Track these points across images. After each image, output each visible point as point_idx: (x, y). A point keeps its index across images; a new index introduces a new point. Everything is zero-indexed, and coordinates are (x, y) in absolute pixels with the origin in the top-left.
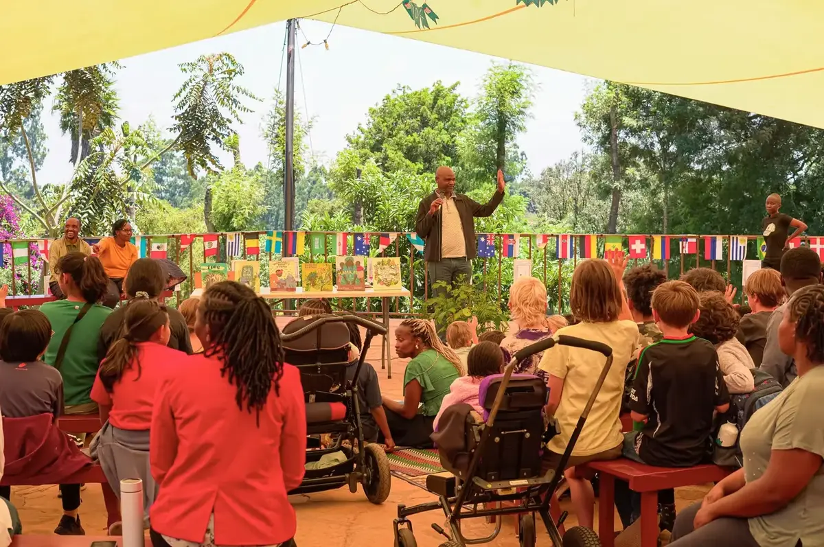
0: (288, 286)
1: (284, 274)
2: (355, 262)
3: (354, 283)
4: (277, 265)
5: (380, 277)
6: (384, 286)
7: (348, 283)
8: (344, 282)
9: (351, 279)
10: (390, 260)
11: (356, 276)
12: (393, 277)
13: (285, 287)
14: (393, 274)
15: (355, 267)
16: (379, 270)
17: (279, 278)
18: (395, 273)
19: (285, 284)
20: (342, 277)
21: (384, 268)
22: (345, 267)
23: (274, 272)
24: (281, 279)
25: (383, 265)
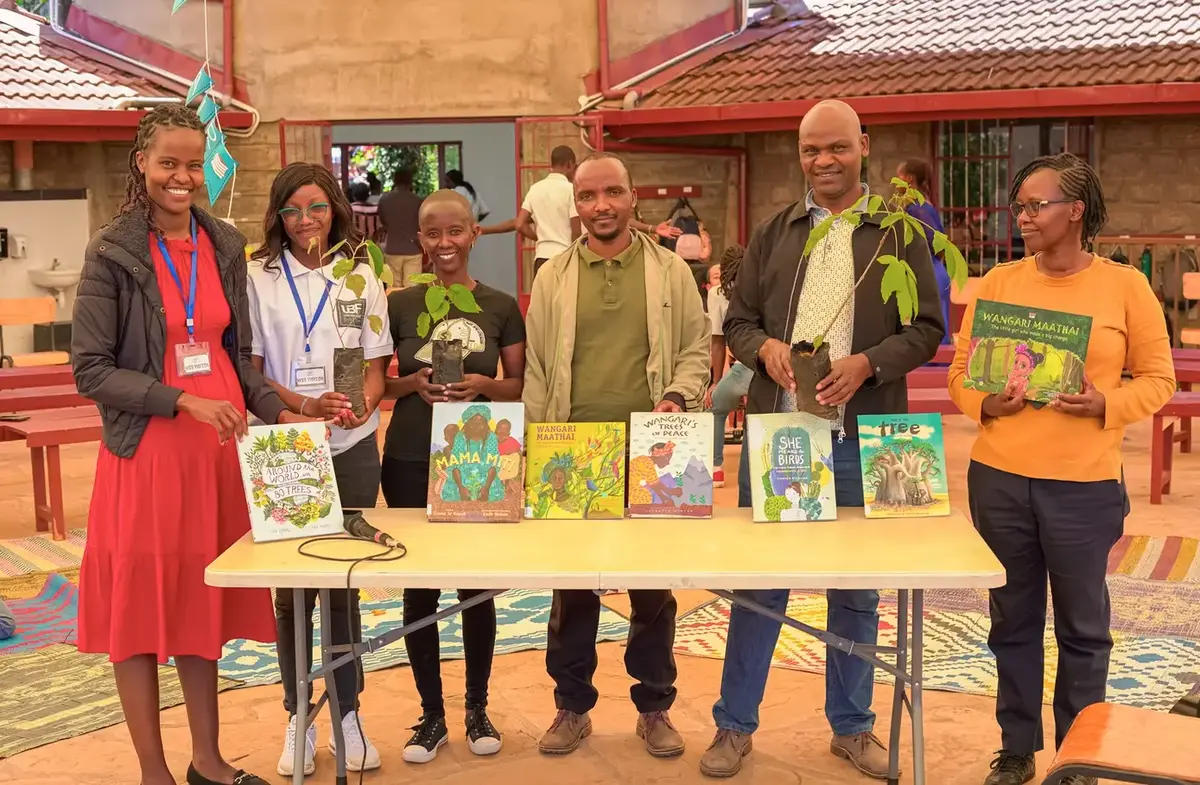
0: (685, 499)
1: (675, 458)
2: (493, 424)
3: (484, 495)
4: (656, 428)
5: (271, 494)
6: (289, 523)
7: (464, 494)
8: (453, 492)
9: (474, 481)
10: (293, 434)
11: (493, 473)
12: (314, 490)
13: (678, 502)
14: (310, 482)
15: (493, 439)
16: (265, 469)
17: (660, 472)
18: (315, 475)
19: (679, 493)
20: (448, 475)
21: (280, 462)
22: (460, 441)
23: (646, 453)
24: (668, 475)
25: (274, 450)
